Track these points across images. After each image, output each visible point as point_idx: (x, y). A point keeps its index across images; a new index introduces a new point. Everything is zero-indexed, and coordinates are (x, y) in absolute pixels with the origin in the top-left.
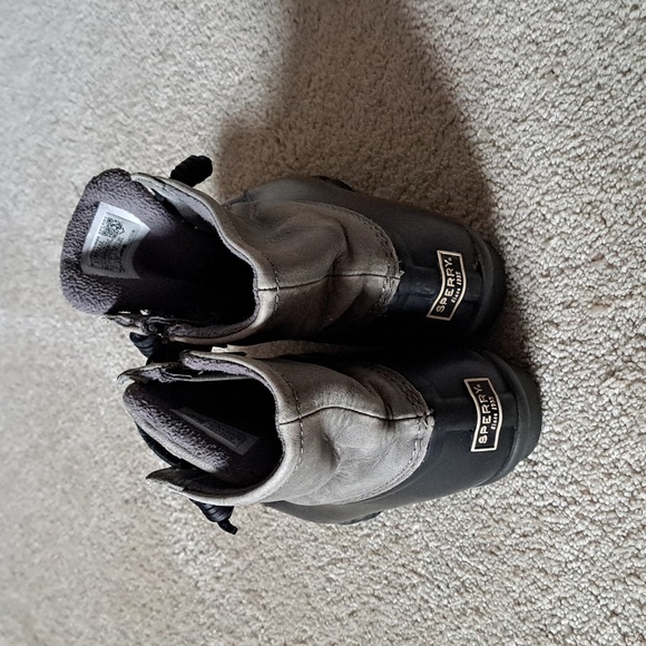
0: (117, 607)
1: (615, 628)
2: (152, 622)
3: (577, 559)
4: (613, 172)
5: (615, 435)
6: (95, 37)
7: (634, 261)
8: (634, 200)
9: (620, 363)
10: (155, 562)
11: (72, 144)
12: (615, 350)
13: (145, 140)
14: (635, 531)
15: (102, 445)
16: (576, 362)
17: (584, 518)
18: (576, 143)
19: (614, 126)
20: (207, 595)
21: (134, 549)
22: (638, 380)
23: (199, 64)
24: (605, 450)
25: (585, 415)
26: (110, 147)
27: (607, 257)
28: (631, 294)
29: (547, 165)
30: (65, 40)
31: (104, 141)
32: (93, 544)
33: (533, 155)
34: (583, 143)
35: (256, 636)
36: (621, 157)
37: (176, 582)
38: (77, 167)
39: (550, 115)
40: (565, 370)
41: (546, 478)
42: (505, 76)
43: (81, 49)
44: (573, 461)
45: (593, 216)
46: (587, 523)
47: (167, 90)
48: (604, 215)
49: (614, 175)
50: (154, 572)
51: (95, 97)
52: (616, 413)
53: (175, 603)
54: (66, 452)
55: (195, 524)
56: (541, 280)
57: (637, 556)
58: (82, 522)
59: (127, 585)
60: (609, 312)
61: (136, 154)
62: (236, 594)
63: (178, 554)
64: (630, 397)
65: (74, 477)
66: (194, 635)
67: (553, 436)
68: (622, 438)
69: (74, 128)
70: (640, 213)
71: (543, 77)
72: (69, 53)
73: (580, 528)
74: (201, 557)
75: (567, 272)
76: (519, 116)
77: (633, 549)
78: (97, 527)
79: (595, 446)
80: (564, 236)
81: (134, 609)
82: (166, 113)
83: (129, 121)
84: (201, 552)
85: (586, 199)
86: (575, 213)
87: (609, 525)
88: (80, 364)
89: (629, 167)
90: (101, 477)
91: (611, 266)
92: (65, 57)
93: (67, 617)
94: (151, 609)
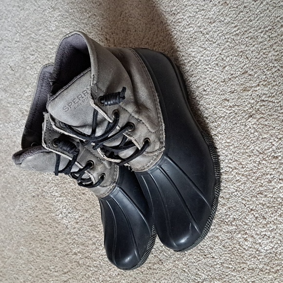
0: (28, 243)
1: (253, 215)
2: (45, 246)
3: (237, 191)
4: (251, 38)
5: (252, 140)
6: (21, 3)
7: (260, 72)
8: (260, 49)
9: (254, 112)
10: (47, 220)
11: (10, 49)
12: (252, 107)
13: (44, 44)
14: (260, 176)
15: (22, 174)
16: (236, 114)
17: (239, 174)
18: (236, 29)
19: (251, 21)
20: (72, 230)
21: (37, 216)
22: (262, 117)
23: (70, 11)
24: (248, 146)
25: (240, 134)
26: (28, 48)
27: (249, 72)
28: (258, 85)
29: (224, 38)
30: (6, 6)
31: (25, 46)
32: (17, 217)
33: (218, 35)
34: (239, 29)
35: (95, 244)
36: (254, 33)
37: (57, 227)
38: (12, 58)
39: (225, 19)
40: (231, 117)
41: (224, 161)
42: (206, 6)
43: (14, 9)
44: (234, 153)
45: (243, 56)
46: (240, 176)
47: (56, 22)
48: (248, 56)
49: (252, 40)
50: (47, 225)
51: (21, 28)
52: (252, 131)
53: (56, 236)
54: (4, 180)
55: (66, 201)
56: (221, 84)
57: (261, 186)
58: (12, 209)
59: (33, 232)
60: (250, 93)
61: (40, 50)
62: (86, 227)
63: (58, 215)
64: (258, 125)
65: (7, 190)
66: (65, 248)
67: (226, 144)
68: (255, 141)
69: (10, 42)
70: (262, 53)
71: (222, 5)
72: (9, 11)
73: (238, 178)
74: (69, 215)
75: (232, 79)
76: (212, 21)
77: (260, 184)
78: (19, 209)
79: (244, 146)
80: (231, 65)
81: (36, 242)
82: (55, 32)
83: (37, 37)
84: (69, 213)
85: (240, 50)
86: (235, 56)
87: (250, 175)
88: (12, 141)
89: (257, 37)
90: (21, 188)
91: (250, 75)
92: (6, 13)
93: (3, 251)
94: (45, 241)
